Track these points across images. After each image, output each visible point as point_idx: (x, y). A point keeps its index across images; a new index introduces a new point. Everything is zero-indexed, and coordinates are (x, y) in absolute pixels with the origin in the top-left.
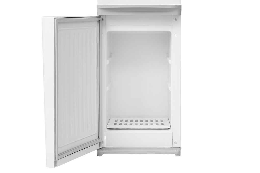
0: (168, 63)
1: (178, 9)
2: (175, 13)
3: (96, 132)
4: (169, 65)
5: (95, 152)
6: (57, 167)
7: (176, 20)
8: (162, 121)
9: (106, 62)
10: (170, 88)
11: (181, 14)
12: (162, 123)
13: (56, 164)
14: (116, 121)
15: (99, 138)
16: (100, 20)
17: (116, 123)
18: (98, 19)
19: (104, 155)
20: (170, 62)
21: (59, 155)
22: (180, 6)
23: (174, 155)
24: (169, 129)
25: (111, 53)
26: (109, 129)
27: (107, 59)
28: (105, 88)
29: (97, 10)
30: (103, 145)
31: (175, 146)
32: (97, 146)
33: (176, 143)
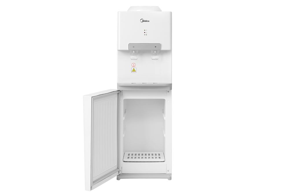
0: (163, 119)
1: (170, 86)
2: (168, 89)
3: (116, 164)
4: (164, 121)
5: (116, 177)
6: (92, 190)
7: (168, 92)
8: (159, 155)
9: (122, 118)
10: (164, 135)
11: (171, 89)
12: (159, 156)
13: (91, 188)
14: (129, 155)
15: (118, 168)
16: (119, 93)
17: (128, 156)
18: (117, 92)
19: (121, 179)
20: (165, 118)
21: (94, 182)
22: (171, 85)
23: (167, 179)
24: (164, 161)
25: (125, 110)
26: (124, 161)
27: (123, 117)
28: (122, 135)
29: (117, 87)
30: (121, 173)
31: (168, 173)
32: (117, 174)
33: (168, 171)
